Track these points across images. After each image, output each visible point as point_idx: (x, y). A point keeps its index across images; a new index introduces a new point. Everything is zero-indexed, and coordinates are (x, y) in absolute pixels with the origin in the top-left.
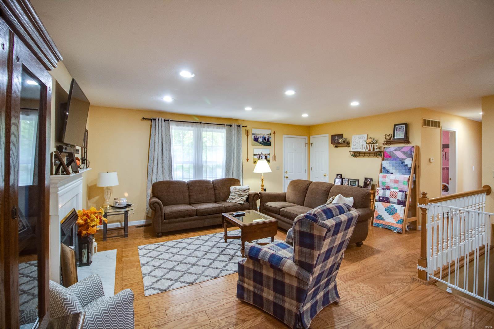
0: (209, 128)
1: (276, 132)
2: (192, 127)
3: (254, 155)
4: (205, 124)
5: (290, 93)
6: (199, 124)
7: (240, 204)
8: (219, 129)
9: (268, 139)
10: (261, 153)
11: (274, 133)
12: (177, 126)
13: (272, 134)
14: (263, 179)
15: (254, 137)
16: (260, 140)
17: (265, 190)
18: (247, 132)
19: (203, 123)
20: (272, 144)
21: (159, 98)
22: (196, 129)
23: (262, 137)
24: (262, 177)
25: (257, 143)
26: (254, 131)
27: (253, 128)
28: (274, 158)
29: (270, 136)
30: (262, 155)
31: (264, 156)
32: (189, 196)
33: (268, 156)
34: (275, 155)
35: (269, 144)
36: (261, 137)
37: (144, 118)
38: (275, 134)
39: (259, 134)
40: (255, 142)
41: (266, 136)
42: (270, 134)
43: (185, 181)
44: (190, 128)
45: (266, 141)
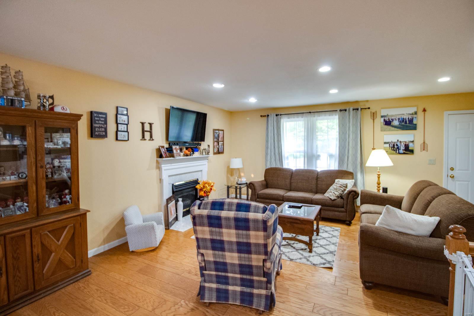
0: (320, 116)
1: (426, 109)
2: (302, 117)
3: (385, 143)
4: (315, 113)
5: (325, 69)
6: (309, 113)
7: (330, 198)
8: (332, 115)
9: (411, 121)
10: (396, 141)
11: (424, 110)
12: (289, 118)
13: (420, 114)
14: (379, 175)
15: (384, 120)
16: (396, 123)
17: (385, 190)
18: (374, 115)
19: (313, 112)
20: (420, 126)
21: (246, 101)
22: (306, 119)
23: (399, 119)
24: (379, 172)
25: (389, 127)
26: (384, 112)
27: (382, 108)
28: (424, 147)
29: (415, 116)
30: (398, 144)
31: (402, 144)
32: (291, 183)
33: (411, 145)
34: (426, 142)
35: (414, 128)
36: (397, 119)
37: (261, 116)
38: (426, 112)
39: (392, 116)
40: (386, 127)
41: (406, 117)
42: (416, 113)
43: (292, 169)
44: (300, 118)
45: (406, 123)
